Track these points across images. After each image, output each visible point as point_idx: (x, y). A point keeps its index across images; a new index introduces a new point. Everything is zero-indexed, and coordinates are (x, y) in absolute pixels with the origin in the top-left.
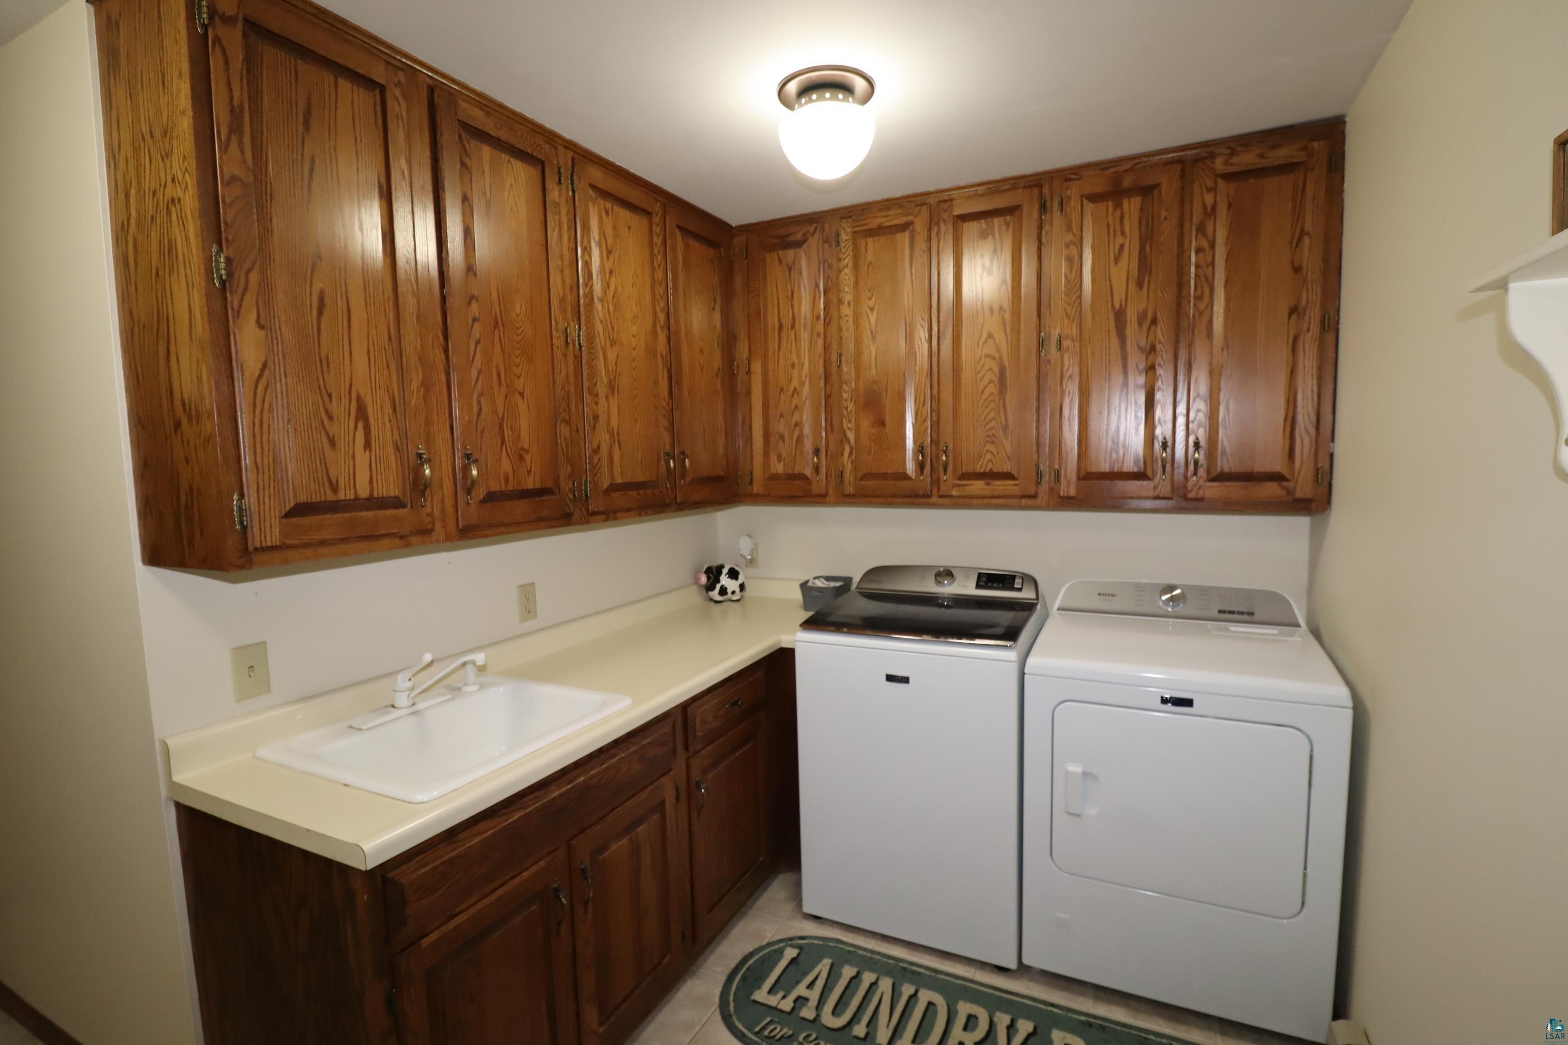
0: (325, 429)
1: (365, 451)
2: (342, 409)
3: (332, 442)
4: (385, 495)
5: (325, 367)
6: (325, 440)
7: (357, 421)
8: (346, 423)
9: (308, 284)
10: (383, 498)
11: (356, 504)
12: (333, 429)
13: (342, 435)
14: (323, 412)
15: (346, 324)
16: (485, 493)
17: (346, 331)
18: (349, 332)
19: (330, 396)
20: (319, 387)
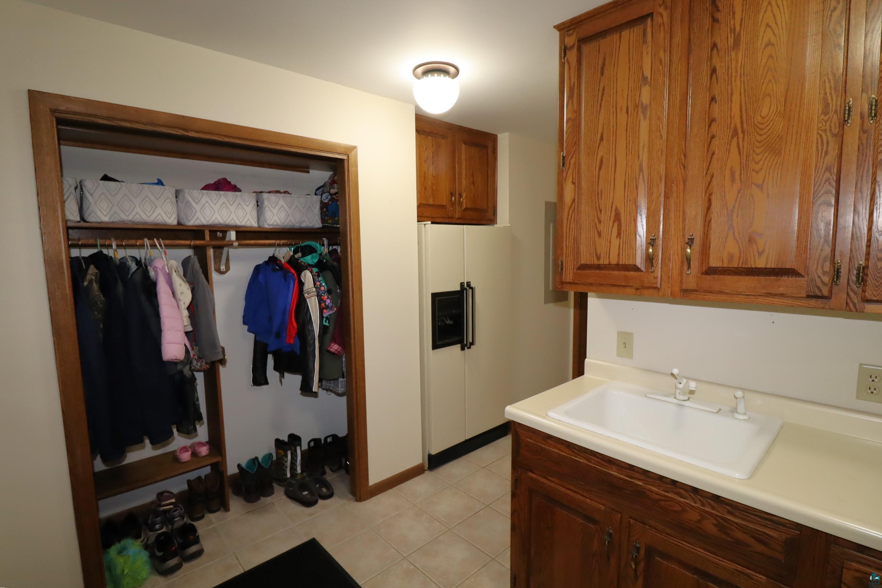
0: (597, 228)
1: (617, 238)
2: (607, 217)
3: (600, 234)
4: (626, 264)
5: (600, 197)
6: (596, 233)
7: (614, 222)
8: (608, 223)
9: (596, 155)
10: (625, 265)
11: (608, 267)
12: (601, 227)
13: (605, 231)
14: (596, 219)
15: (613, 169)
16: (707, 268)
17: (613, 175)
18: (615, 173)
19: (601, 211)
20: (596, 207)
